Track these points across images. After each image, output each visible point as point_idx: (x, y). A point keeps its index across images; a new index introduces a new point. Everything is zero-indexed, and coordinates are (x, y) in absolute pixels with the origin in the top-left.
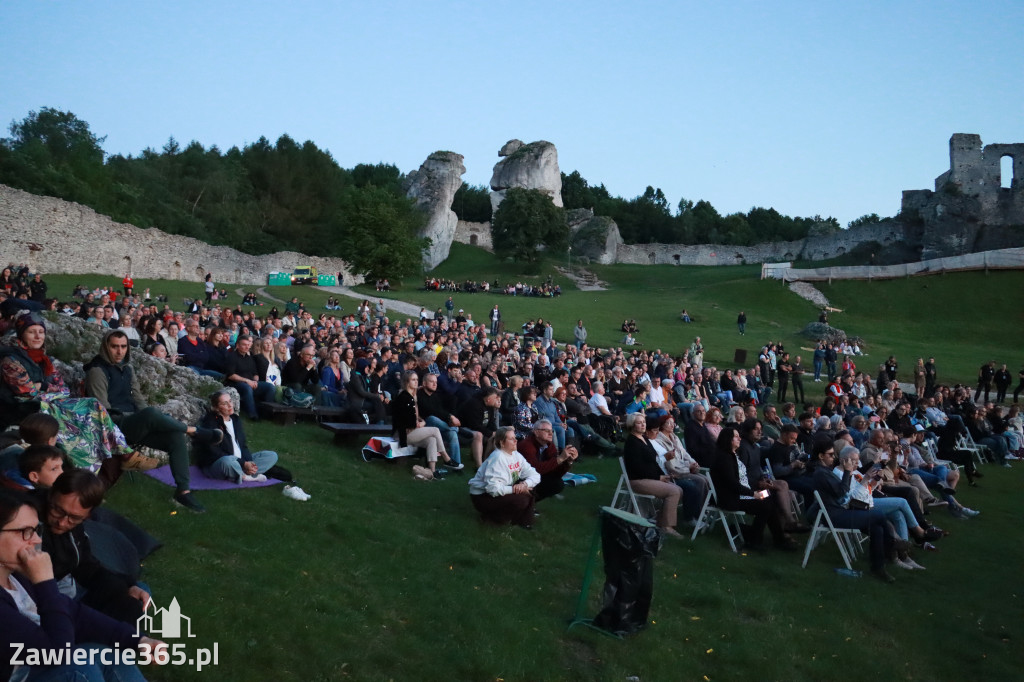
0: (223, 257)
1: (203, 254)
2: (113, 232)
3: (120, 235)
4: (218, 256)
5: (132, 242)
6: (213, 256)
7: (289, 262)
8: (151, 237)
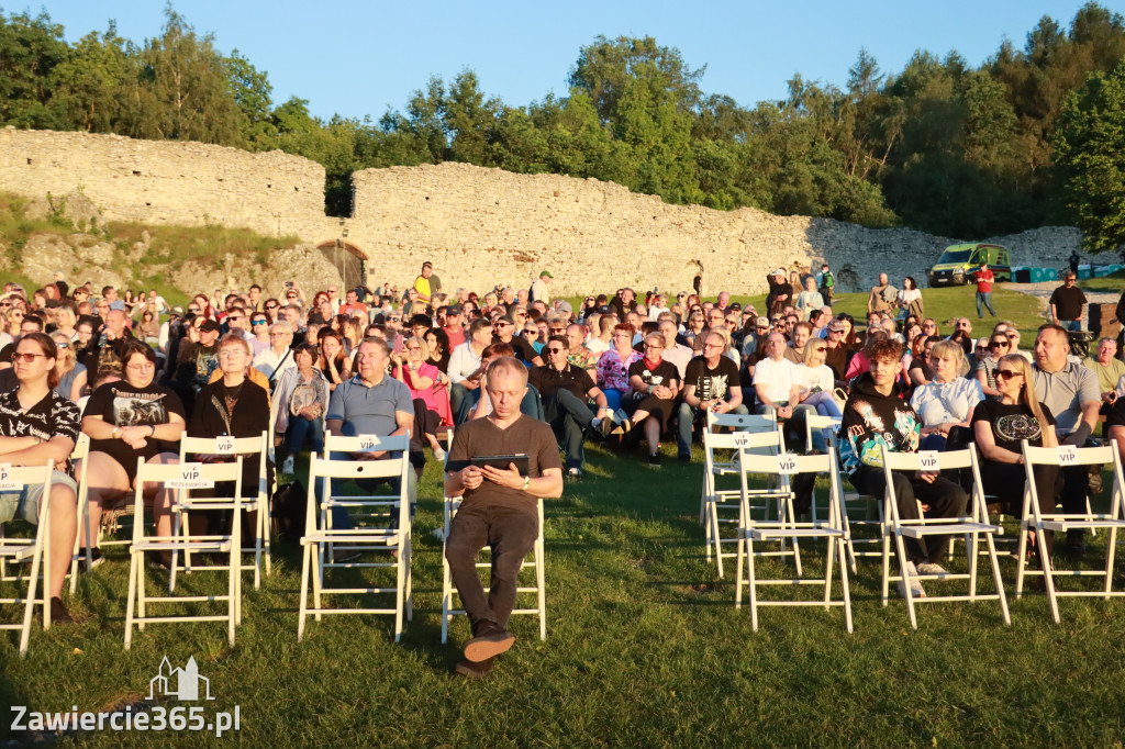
0: (898, 247)
1: (853, 245)
2: (664, 221)
3: (680, 225)
4: (887, 246)
5: (702, 234)
6: (875, 247)
7: (1057, 247)
8: (740, 223)
